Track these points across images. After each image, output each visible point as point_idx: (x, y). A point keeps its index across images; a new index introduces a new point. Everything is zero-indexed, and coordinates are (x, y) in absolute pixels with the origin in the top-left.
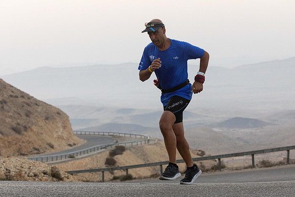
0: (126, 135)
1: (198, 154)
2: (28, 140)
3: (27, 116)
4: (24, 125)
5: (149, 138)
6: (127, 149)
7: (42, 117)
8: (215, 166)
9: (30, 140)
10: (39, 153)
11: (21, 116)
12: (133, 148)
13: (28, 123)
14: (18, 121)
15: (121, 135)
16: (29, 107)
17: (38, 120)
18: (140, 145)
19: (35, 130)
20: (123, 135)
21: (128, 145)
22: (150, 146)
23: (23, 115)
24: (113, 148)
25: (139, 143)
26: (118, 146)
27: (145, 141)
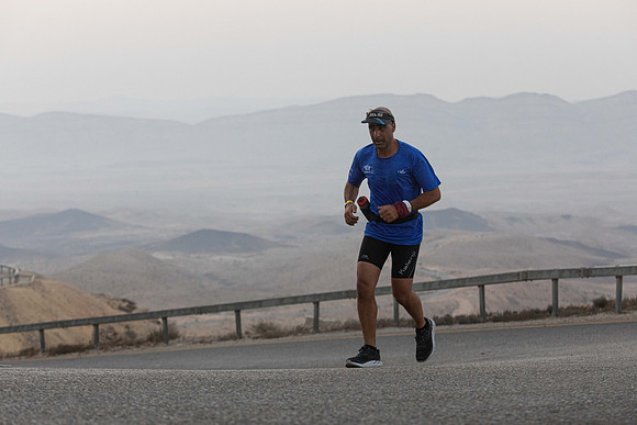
1: (121, 308)
5: (17, 272)
8: (156, 333)
27: (10, 278)
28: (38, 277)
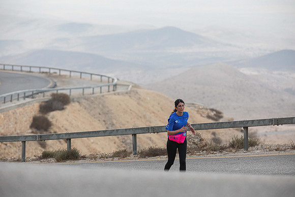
0: (72, 74)
1: (209, 117)
5: (116, 81)
6: (73, 101)
12: (85, 99)
15: (63, 73)
18: (99, 94)
20: (68, 73)
21: (74, 93)
22: (117, 97)
24: (48, 97)
25: (97, 90)
26: (57, 95)
27: (109, 86)
28: (135, 86)
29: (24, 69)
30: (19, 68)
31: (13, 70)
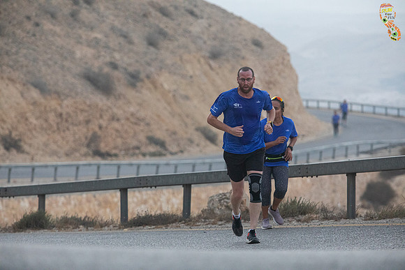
2: (132, 115)
3: (152, 43)
4: (131, 69)
7: (200, 49)
9: (142, 114)
10: (160, 155)
11: (131, 43)
13: (149, 64)
14: (117, 56)
16: (165, 19)
17: (186, 57)
19: (166, 86)
23: (136, 41)
29: (390, 111)
30: (383, 111)
31: (374, 113)
